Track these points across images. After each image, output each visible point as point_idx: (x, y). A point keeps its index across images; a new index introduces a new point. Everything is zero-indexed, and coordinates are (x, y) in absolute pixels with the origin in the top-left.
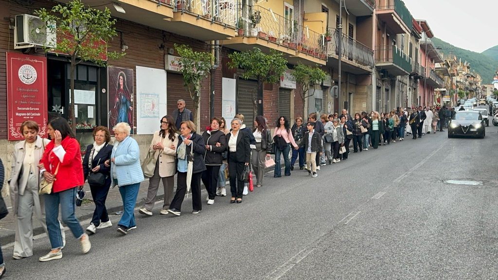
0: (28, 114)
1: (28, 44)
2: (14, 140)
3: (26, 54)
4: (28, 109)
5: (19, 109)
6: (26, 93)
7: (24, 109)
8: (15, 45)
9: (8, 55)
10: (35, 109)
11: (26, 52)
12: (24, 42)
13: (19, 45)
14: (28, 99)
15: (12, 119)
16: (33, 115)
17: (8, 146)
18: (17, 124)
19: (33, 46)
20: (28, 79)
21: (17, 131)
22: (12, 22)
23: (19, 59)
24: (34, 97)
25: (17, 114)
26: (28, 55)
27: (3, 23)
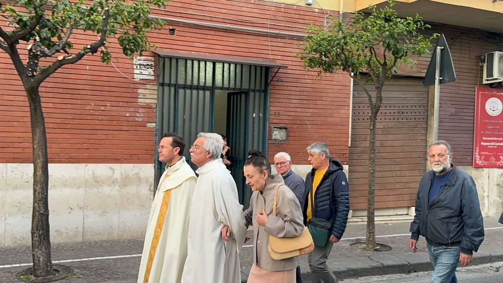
0: (492, 144)
1: (497, 79)
2: (478, 167)
3: (493, 88)
4: (492, 139)
5: (484, 138)
6: (492, 124)
7: (489, 139)
8: (484, 80)
9: (478, 89)
10: (498, 139)
11: (494, 86)
12: (493, 77)
13: (488, 80)
14: (493, 130)
15: (478, 148)
16: (497, 144)
17: (473, 172)
18: (483, 153)
19: (501, 80)
20: (494, 111)
21: (482, 159)
22: (482, 59)
23: (486, 93)
24: (499, 127)
25: (482, 143)
26: (495, 89)
27: (474, 61)
